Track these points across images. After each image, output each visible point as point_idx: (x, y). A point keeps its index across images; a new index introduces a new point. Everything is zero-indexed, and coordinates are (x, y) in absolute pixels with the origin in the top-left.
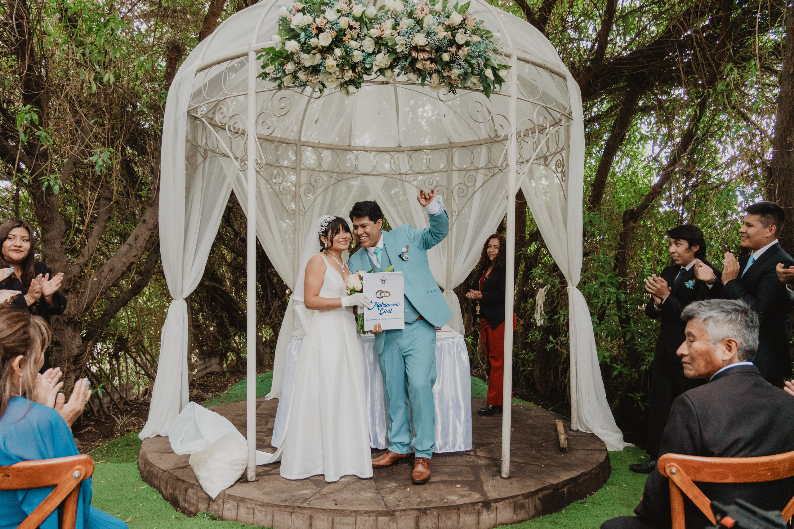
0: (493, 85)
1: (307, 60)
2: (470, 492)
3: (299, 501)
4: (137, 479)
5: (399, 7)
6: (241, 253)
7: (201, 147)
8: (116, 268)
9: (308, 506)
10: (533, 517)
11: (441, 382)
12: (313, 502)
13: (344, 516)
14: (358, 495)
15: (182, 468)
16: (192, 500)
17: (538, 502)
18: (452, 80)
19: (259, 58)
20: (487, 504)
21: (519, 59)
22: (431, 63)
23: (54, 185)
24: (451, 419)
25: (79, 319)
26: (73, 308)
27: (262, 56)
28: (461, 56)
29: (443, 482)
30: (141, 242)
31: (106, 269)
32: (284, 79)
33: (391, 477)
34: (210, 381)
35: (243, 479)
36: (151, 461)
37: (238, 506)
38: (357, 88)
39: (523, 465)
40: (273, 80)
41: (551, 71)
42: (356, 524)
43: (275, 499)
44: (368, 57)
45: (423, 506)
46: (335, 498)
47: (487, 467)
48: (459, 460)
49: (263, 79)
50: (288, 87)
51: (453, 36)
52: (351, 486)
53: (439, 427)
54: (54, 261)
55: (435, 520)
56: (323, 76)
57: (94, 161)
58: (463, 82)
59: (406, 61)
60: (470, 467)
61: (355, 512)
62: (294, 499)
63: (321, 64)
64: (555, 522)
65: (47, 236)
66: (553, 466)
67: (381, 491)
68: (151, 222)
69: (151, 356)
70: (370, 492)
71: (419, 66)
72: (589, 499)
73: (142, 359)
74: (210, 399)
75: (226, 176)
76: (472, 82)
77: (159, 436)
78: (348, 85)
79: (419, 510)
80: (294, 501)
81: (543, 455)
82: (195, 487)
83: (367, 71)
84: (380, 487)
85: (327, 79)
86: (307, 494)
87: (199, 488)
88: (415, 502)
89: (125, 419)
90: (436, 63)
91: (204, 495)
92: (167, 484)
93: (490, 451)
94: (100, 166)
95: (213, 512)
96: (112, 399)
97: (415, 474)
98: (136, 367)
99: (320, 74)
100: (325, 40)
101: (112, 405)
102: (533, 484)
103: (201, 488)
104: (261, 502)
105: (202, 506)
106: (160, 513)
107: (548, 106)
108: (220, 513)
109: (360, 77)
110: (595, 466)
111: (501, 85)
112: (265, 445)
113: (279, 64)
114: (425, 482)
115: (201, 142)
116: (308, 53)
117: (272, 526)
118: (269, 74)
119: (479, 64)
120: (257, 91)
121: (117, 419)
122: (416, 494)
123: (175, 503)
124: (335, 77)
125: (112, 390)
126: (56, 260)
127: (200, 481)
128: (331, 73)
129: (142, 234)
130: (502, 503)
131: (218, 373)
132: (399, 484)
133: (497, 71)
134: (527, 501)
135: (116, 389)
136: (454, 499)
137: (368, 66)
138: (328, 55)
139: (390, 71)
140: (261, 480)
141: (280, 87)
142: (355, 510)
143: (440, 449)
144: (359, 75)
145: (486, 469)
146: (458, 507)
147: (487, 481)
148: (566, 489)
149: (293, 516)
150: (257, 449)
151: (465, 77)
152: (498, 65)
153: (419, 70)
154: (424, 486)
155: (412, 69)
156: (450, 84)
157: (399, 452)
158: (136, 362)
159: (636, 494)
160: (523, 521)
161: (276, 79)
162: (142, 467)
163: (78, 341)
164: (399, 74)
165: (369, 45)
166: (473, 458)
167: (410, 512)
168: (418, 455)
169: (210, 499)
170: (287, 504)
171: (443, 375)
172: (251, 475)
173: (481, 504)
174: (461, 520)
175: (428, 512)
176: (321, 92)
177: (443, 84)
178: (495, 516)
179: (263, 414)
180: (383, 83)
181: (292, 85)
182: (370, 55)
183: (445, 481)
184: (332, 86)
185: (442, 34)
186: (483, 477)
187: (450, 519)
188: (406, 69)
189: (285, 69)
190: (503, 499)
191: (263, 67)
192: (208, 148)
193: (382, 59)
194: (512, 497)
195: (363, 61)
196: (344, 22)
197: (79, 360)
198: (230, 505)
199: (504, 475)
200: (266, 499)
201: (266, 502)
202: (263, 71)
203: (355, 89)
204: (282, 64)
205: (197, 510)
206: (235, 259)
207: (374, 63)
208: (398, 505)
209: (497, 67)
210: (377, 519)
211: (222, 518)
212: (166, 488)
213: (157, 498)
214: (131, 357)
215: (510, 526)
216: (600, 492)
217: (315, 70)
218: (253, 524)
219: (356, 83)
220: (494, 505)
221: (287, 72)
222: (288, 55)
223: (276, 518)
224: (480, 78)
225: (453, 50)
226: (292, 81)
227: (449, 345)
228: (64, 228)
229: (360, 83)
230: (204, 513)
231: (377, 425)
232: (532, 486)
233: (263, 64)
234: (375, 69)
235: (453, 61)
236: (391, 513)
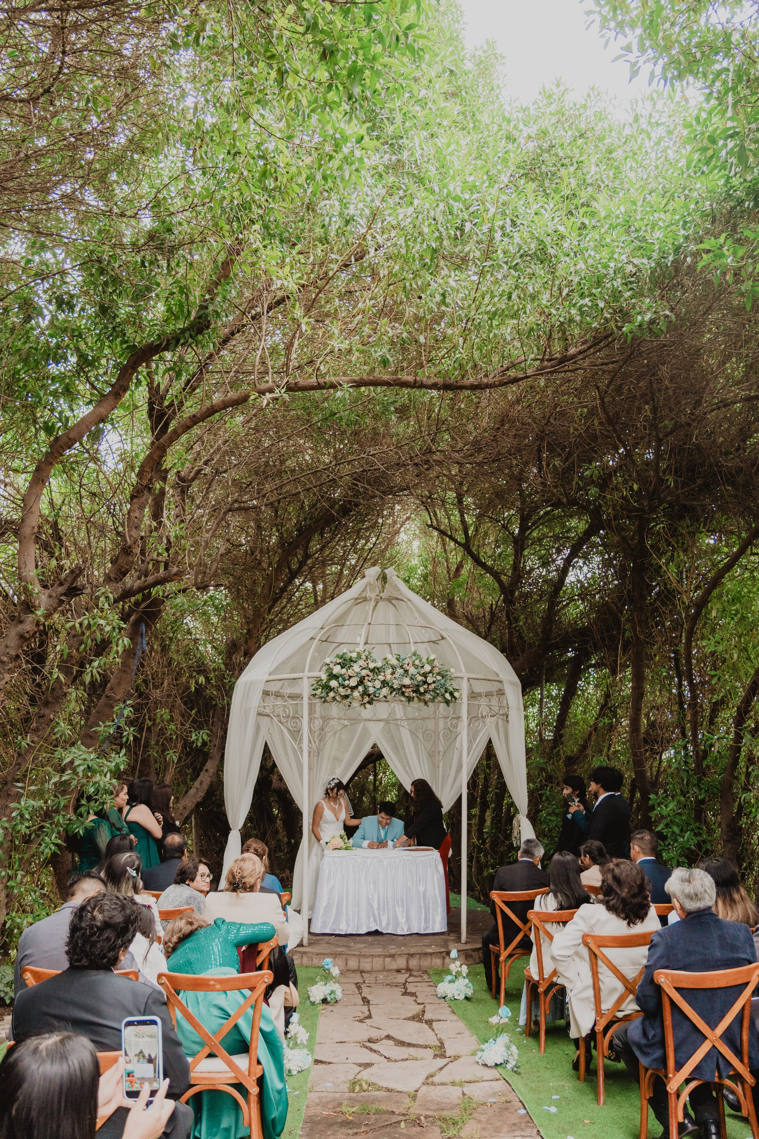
0: (451, 700)
1: (342, 691)
2: (440, 949)
3: (339, 951)
5: (394, 662)
9: (344, 953)
13: (365, 958)
18: (426, 700)
21: (470, 679)
22: (414, 693)
27: (313, 683)
28: (431, 689)
29: (424, 945)
32: (327, 698)
37: (302, 956)
40: (320, 698)
42: (372, 962)
44: (377, 690)
45: (411, 953)
48: (439, 935)
49: (314, 696)
50: (329, 702)
51: (426, 677)
55: (418, 961)
56: (351, 700)
58: (433, 700)
59: (399, 692)
60: (443, 940)
61: (372, 955)
63: (350, 694)
71: (407, 694)
76: (438, 700)
78: (365, 704)
79: (409, 954)
80: (335, 952)
83: (377, 697)
84: (385, 948)
85: (353, 701)
90: (416, 693)
99: (349, 698)
100: (353, 682)
104: (316, 953)
111: (455, 701)
113: (325, 691)
116: (343, 688)
118: (318, 694)
119: (441, 691)
120: (309, 702)
122: (407, 950)
124: (358, 700)
128: (356, 699)
132: (397, 946)
134: (474, 953)
136: (430, 951)
137: (377, 695)
138: (355, 690)
139: (390, 697)
141: (324, 702)
144: (372, 699)
145: (452, 939)
146: (431, 954)
147: (452, 945)
149: (336, 959)
152: (454, 689)
153: (406, 696)
155: (403, 695)
156: (425, 702)
160: (472, 965)
161: (322, 698)
164: (395, 698)
165: (378, 684)
166: (447, 935)
167: (404, 956)
170: (332, 953)
173: (445, 953)
174: (433, 962)
175: (414, 955)
176: (349, 706)
177: (421, 702)
180: (386, 702)
181: (332, 702)
184: (356, 705)
185: (420, 678)
186: (450, 943)
187: (426, 960)
188: (399, 695)
189: (328, 694)
191: (314, 689)
193: (385, 691)
194: (465, 951)
195: (375, 692)
196: (364, 673)
199: (462, 942)
201: (319, 953)
202: (314, 692)
203: (370, 705)
204: (327, 692)
207: (381, 693)
208: (396, 953)
209: (453, 692)
210: (384, 959)
217: (346, 697)
219: (370, 703)
221: (330, 696)
222: (331, 687)
224: (443, 698)
225: (426, 686)
226: (332, 700)
229: (372, 703)
234: (381, 696)
235: (426, 692)
236: (392, 956)
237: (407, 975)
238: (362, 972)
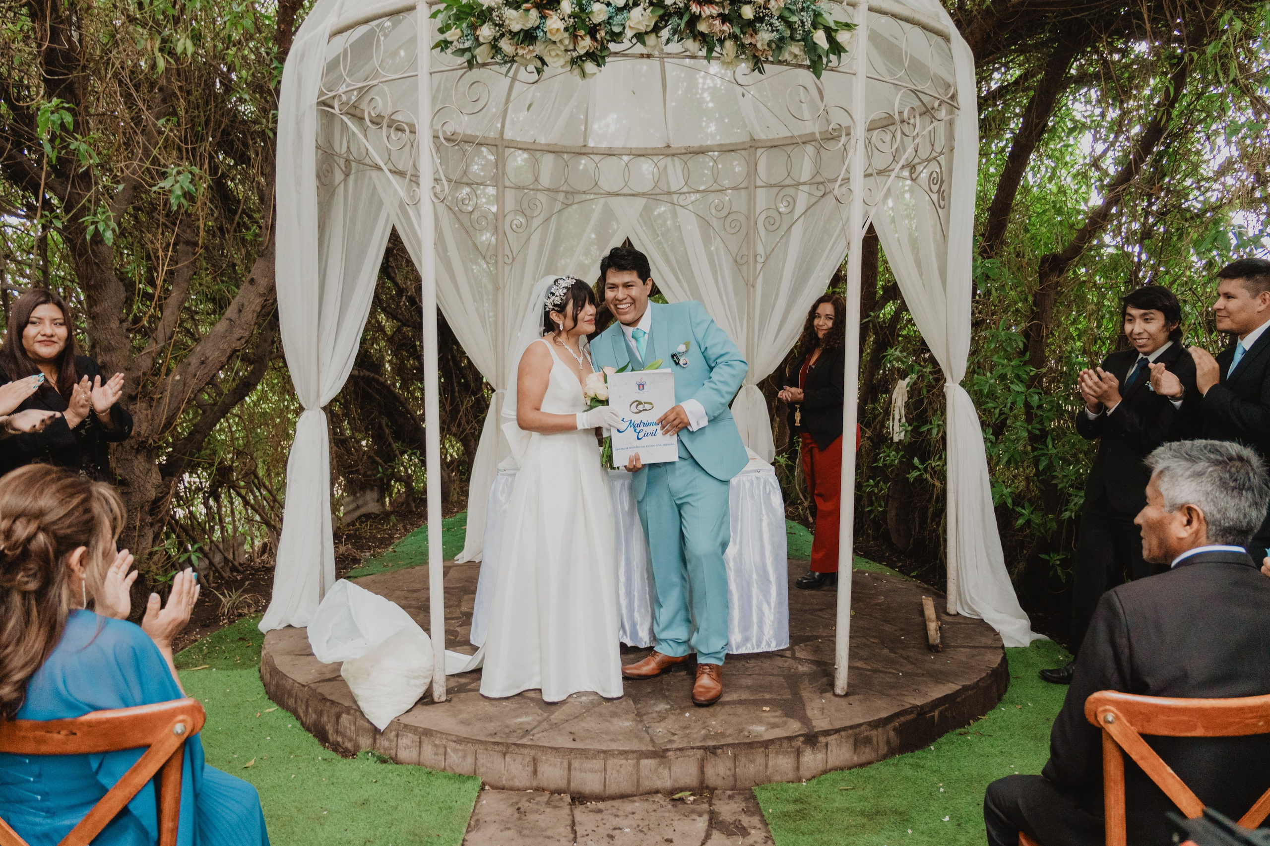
0: (827, 56)
1: (515, 20)
2: (785, 719)
3: (515, 734)
4: (259, 697)
6: (408, 321)
7: (340, 156)
8: (211, 359)
9: (529, 743)
10: (885, 757)
11: (738, 542)
12: (538, 736)
13: (587, 758)
14: (607, 724)
15: (330, 680)
16: (348, 731)
17: (892, 733)
18: (757, 50)
19: (434, 16)
20: (812, 739)
21: (871, 9)
22: (723, 23)
23: (104, 230)
24: (754, 602)
25: (155, 442)
26: (144, 426)
27: (439, 11)
28: (773, 10)
29: (741, 702)
30: (249, 315)
31: (194, 360)
32: (477, 51)
33: (660, 694)
34: (366, 529)
35: (426, 699)
36: (280, 668)
37: (420, 742)
38: (599, 65)
39: (869, 673)
40: (459, 53)
41: (925, 28)
42: (605, 770)
43: (477, 731)
44: (617, 14)
45: (711, 743)
46: (573, 730)
47: (812, 677)
48: (767, 664)
49: (442, 50)
50: (484, 65)
52: (597, 709)
53: (736, 614)
54: (109, 350)
55: (730, 764)
56: (543, 47)
57: (167, 188)
58: (776, 52)
59: (681, 19)
60: (784, 677)
61: (605, 752)
62: (507, 730)
63: (538, 27)
64: (919, 766)
65: (97, 309)
66: (917, 675)
67: (645, 717)
68: (263, 282)
69: (270, 492)
70: (627, 719)
71: (702, 27)
72: (974, 726)
73: (255, 497)
74: (366, 560)
75: (381, 203)
76: (791, 53)
77: (290, 626)
78: (583, 61)
79: (705, 748)
80: (508, 735)
81: (901, 656)
82: (352, 712)
83: (616, 37)
84: (643, 711)
85: (549, 51)
86: (529, 724)
87: (358, 713)
88: (697, 735)
89: (234, 597)
90: (731, 22)
91: (366, 725)
92: (307, 707)
93: (817, 650)
94: (178, 197)
95: (382, 751)
96: (211, 563)
97: (697, 689)
98: (247, 510)
99: (538, 43)
101: (212, 573)
102: (885, 705)
103: (362, 713)
104: (457, 736)
105: (365, 742)
106: (298, 752)
107: (919, 89)
108: (393, 752)
109: (604, 48)
110: (984, 675)
111: (840, 56)
112: (458, 642)
113: (468, 26)
114: (712, 702)
115: (341, 147)
116: (517, 8)
117: (475, 773)
118: (451, 43)
119: (803, 22)
120: (432, 71)
121: (221, 597)
122: (700, 723)
123: (322, 736)
124: (563, 48)
125: (210, 549)
126: (113, 349)
127: (360, 704)
128: (554, 42)
129: (250, 303)
130: (836, 736)
131: (377, 516)
132: (672, 706)
133: (833, 34)
134: (874, 732)
135: (217, 546)
136: (760, 731)
137: (617, 29)
138: (551, 12)
139: (653, 36)
140: (455, 700)
141: (471, 64)
142: (604, 749)
143: (737, 649)
144: (602, 43)
145: (810, 680)
146: (766, 744)
147: (812, 700)
148: (936, 713)
149: (507, 758)
150: (447, 648)
151: (779, 44)
152: (836, 22)
153: (702, 34)
154: (711, 710)
155: (691, 32)
156: (755, 56)
157: (671, 653)
158: (246, 503)
159: (1048, 720)
160: (869, 763)
161: (463, 51)
162: (267, 677)
163: (155, 477)
164: (668, 41)
166: (790, 663)
167: (691, 752)
168: (701, 660)
169: (376, 731)
170: (497, 739)
171: (741, 530)
172: (439, 692)
173: (801, 739)
174: (770, 764)
175: (719, 751)
176: (539, 73)
177: (743, 56)
178: (824, 756)
179: (453, 588)
180: (642, 56)
181: (490, 60)
182: (620, 10)
183: (745, 700)
184: (557, 63)
186: (806, 694)
187: (753, 761)
188: (681, 32)
189: (478, 36)
190: (837, 731)
191: (442, 31)
192: (351, 157)
193: (640, 18)
194: (851, 727)
195: (609, 22)
197: (159, 507)
198: (407, 740)
199: (839, 691)
200: (464, 731)
201: (465, 736)
202: (441, 37)
203: (596, 67)
204: (474, 27)
205: (357, 748)
206: (399, 329)
207: (627, 25)
208: (671, 741)
209: (834, 27)
210: (638, 763)
211: (396, 761)
212: (306, 712)
213: (293, 727)
214: (239, 494)
215: (848, 772)
216: (991, 715)
217: (528, 36)
218: (444, 770)
219: (597, 57)
220: (822, 739)
221: (481, 40)
222: (482, 11)
223: (481, 761)
224: (805, 46)
226: (491, 55)
227: (752, 483)
228: (123, 295)
229: (603, 58)
230: (368, 753)
231: (636, 610)
232: (883, 708)
233: (441, 26)
234: (629, 33)
235: (759, 19)
236: (660, 754)
237: (701, 824)
238: (579, 799)
